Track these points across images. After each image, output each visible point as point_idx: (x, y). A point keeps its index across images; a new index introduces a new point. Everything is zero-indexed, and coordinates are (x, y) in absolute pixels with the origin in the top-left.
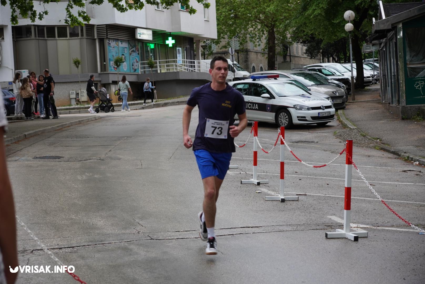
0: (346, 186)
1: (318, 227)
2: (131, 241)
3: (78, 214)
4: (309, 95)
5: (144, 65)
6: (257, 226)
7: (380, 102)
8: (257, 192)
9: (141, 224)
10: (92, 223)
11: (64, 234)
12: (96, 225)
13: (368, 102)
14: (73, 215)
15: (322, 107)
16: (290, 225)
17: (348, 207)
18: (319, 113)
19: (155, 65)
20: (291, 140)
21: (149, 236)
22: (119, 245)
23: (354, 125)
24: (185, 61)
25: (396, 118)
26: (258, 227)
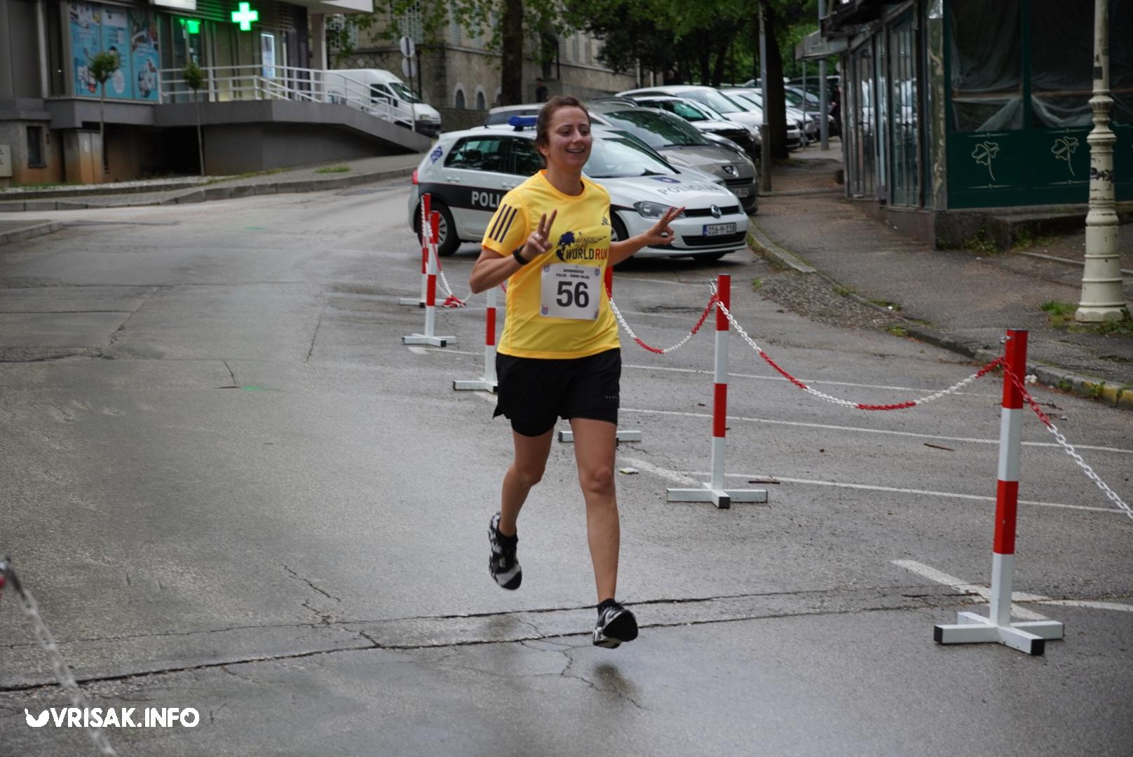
0: (1002, 476)
1: (886, 602)
2: (310, 654)
3: (102, 550)
4: (673, 173)
5: (172, 79)
6: (694, 598)
7: (843, 197)
8: (624, 470)
9: (320, 587)
10: (157, 582)
11: (82, 627)
12: (175, 590)
13: (807, 195)
14: (85, 550)
15: (713, 211)
16: (795, 593)
17: (1005, 543)
18: (705, 227)
19: (205, 80)
20: (637, 302)
21: (366, 633)
22: (276, 668)
23: (804, 261)
24: (283, 70)
25: (918, 245)
26: (698, 600)
